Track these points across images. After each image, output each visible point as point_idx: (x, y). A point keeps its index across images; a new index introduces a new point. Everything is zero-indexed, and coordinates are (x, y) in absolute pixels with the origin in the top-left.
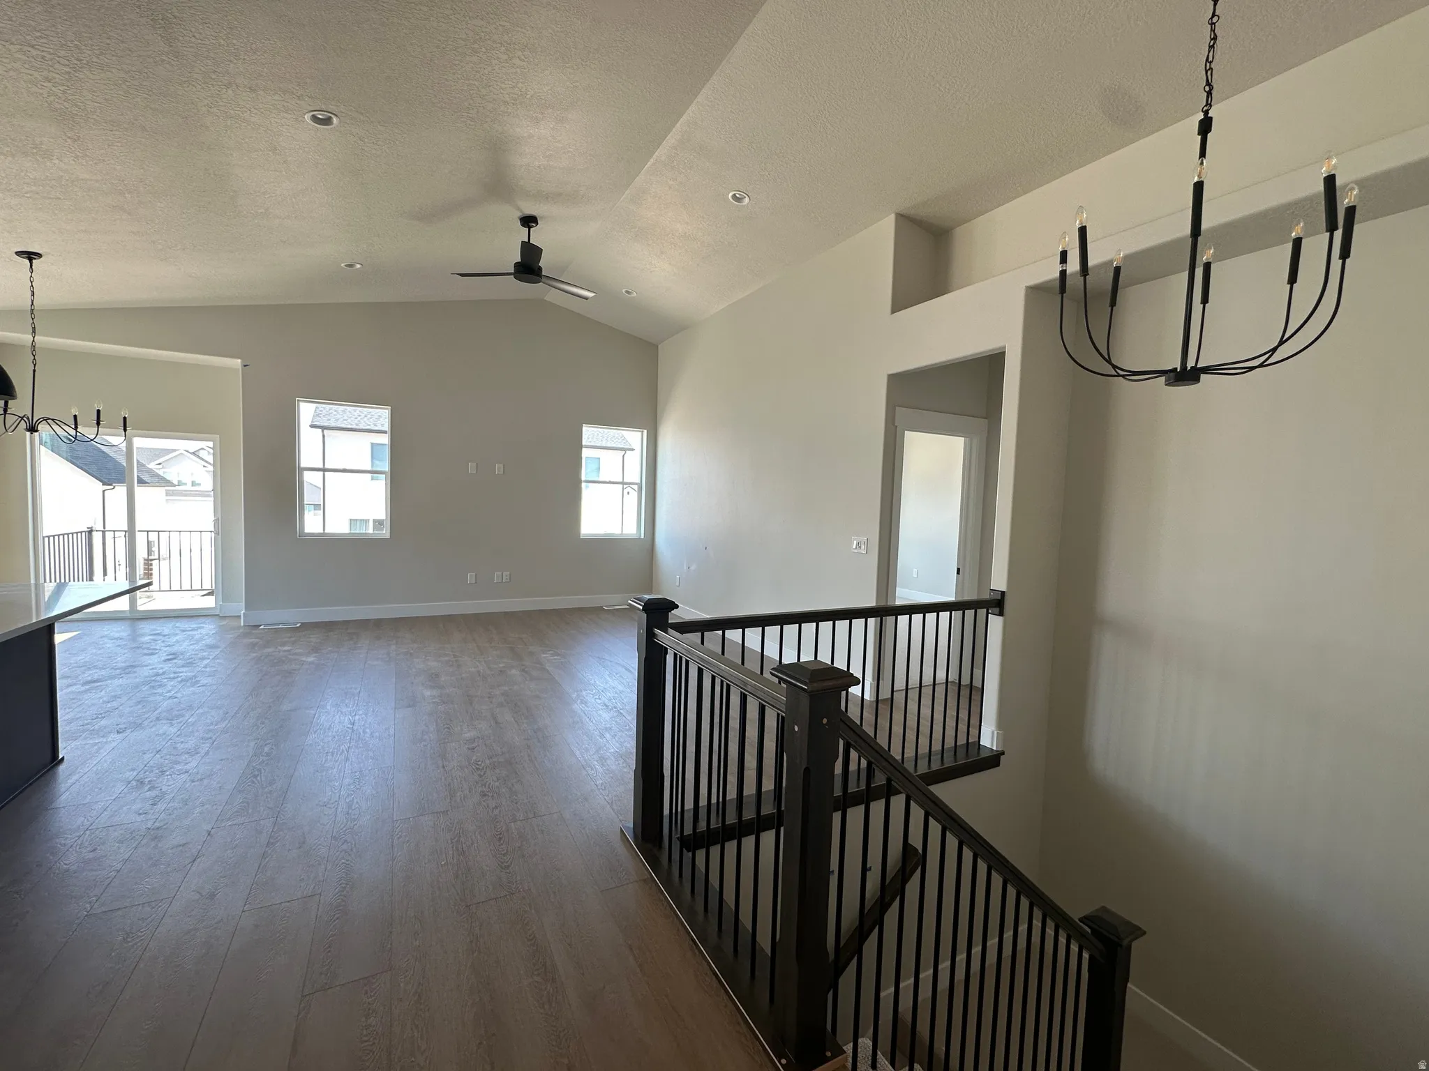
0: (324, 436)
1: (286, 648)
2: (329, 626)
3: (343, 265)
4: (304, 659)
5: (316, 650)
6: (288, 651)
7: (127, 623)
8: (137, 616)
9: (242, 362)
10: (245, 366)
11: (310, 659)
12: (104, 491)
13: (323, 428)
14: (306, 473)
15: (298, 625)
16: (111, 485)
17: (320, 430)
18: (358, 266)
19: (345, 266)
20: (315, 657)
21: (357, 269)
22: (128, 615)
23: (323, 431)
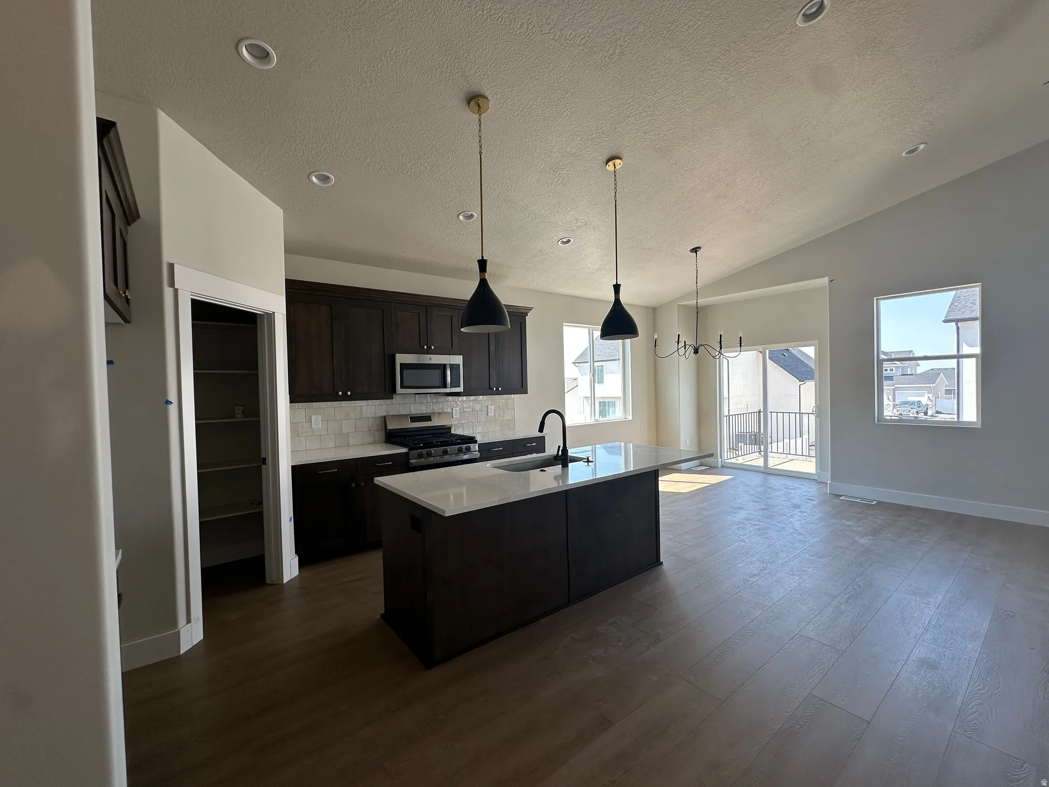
0: (958, 328)
1: (849, 523)
2: (904, 510)
3: (903, 154)
4: (857, 539)
5: (875, 532)
6: (849, 526)
7: (762, 475)
8: (768, 471)
9: (829, 278)
10: (831, 281)
11: (864, 541)
12: (800, 385)
13: (957, 321)
14: (886, 365)
15: (875, 502)
16: (803, 381)
17: (954, 324)
18: (922, 146)
19: (907, 153)
20: (868, 540)
21: (922, 150)
22: (762, 469)
23: (957, 324)
